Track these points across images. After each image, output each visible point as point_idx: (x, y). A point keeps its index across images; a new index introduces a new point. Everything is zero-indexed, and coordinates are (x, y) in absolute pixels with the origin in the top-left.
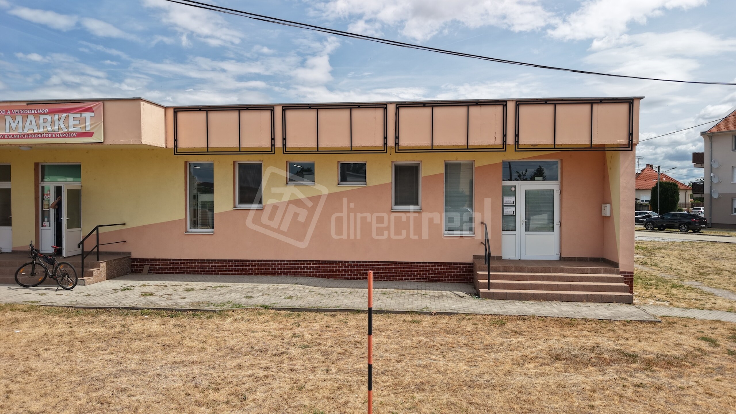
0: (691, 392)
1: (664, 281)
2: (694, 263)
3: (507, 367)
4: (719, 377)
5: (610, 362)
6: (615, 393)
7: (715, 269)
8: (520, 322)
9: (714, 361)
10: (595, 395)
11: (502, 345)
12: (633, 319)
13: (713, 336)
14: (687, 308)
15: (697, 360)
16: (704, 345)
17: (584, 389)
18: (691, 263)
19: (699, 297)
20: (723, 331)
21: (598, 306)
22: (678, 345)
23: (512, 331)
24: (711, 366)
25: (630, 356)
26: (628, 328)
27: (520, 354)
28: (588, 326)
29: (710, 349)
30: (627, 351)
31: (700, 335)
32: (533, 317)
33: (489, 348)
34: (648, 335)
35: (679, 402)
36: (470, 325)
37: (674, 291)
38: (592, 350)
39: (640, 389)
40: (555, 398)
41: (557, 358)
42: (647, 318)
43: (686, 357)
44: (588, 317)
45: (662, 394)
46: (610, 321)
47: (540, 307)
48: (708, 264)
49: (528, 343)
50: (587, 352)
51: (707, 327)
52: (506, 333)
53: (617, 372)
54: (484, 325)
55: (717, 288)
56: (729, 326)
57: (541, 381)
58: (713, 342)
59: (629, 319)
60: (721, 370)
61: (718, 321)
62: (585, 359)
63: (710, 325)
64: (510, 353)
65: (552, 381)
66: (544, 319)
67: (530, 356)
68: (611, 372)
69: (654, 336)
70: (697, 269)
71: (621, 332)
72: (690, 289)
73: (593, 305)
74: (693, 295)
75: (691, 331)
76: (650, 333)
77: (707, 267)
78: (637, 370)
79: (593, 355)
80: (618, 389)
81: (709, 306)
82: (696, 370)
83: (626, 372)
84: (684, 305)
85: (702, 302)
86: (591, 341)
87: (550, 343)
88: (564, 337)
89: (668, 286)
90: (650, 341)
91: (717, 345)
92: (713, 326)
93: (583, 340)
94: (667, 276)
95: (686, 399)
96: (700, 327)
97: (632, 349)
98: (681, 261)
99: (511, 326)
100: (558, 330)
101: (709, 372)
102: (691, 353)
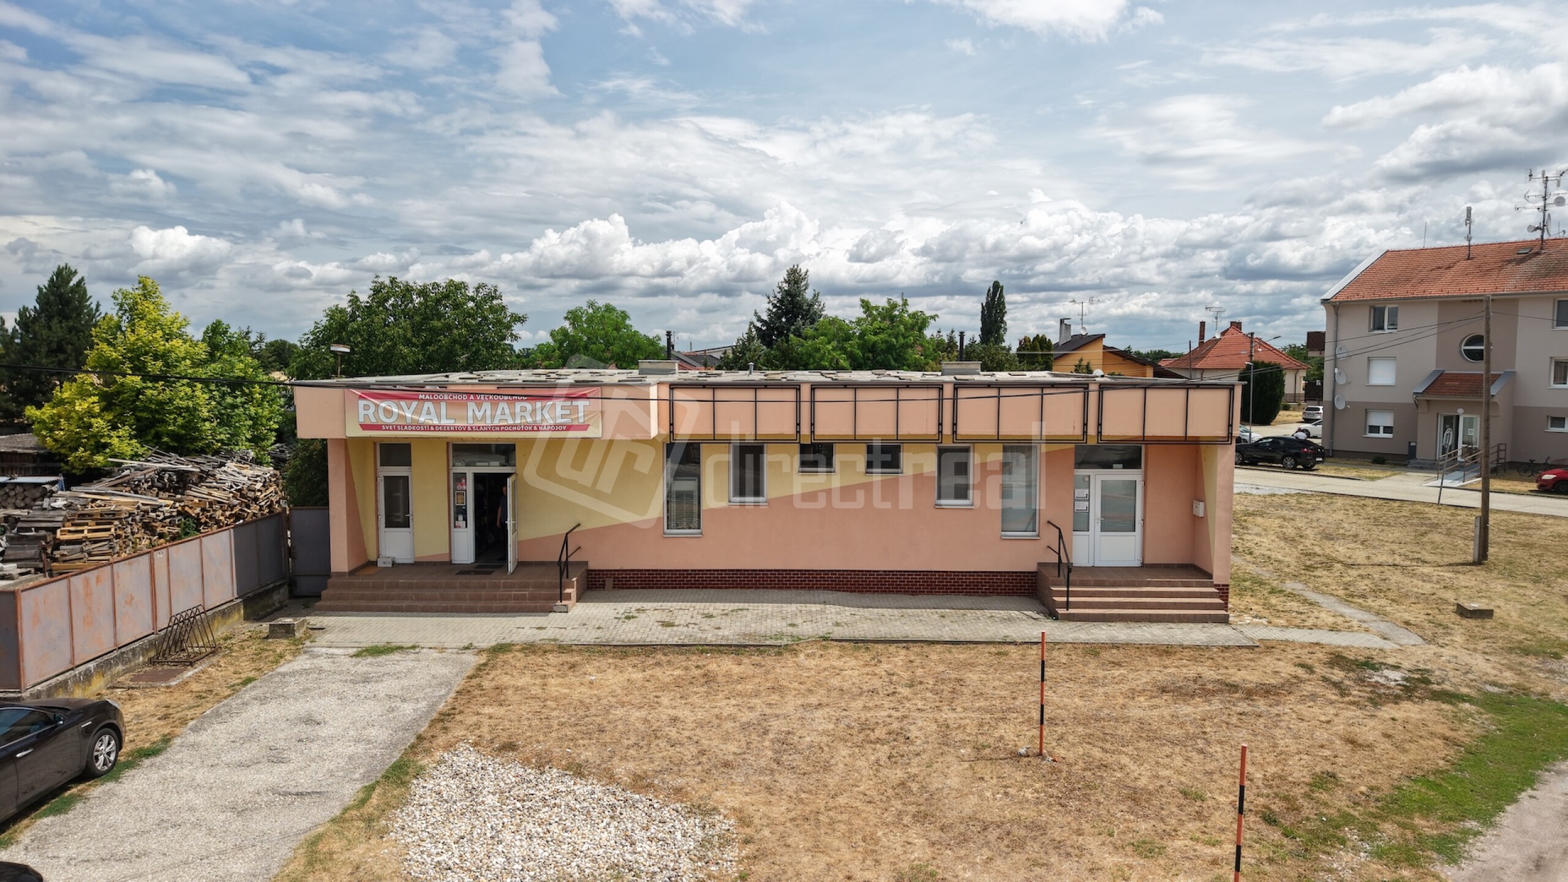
0: (1286, 718)
1: (1261, 583)
2: (1300, 547)
3: (1121, 701)
4: (1312, 704)
5: (1214, 693)
6: (1222, 721)
7: (1325, 560)
8: (1114, 651)
9: (1309, 688)
10: (1206, 723)
11: (1105, 677)
12: (1231, 643)
13: (1310, 662)
14: (1287, 627)
15: (1294, 688)
16: (1300, 672)
17: (1195, 719)
18: (1296, 547)
19: (1301, 610)
20: (1320, 655)
21: (1191, 629)
22: (1276, 672)
23: (1110, 662)
24: (1305, 693)
25: (1232, 686)
26: (1227, 654)
27: (1127, 687)
28: (1186, 653)
29: (1306, 676)
30: (1228, 681)
31: (1297, 661)
32: (1127, 644)
33: (1093, 681)
34: (1246, 663)
35: (1276, 726)
36: (1062, 655)
37: (1273, 600)
38: (1195, 681)
39: (1243, 717)
40: (1171, 727)
41: (1164, 690)
42: (1245, 642)
43: (1283, 685)
44: (1185, 643)
45: (1262, 720)
46: (1207, 647)
47: (1129, 631)
48: (1317, 549)
49: (1130, 676)
50: (1191, 683)
51: (1306, 651)
52: (1103, 664)
53: (1222, 702)
54: (1077, 654)
55: (1323, 593)
56: (1327, 650)
57: (1156, 712)
58: (1309, 669)
59: (1227, 644)
60: (1313, 697)
61: (1317, 644)
62: (1190, 690)
63: (1309, 649)
64: (1117, 687)
65: (1166, 712)
66: (1138, 647)
67: (1139, 689)
68: (1216, 704)
69: (1252, 664)
70: (1303, 558)
71: (1220, 660)
72: (1292, 596)
73: (1186, 627)
74: (1294, 605)
75: (1290, 656)
76: (1249, 660)
77: (1315, 554)
78: (1239, 699)
79: (1197, 686)
80: (1224, 718)
81: (1310, 622)
82: (1292, 697)
83: (1229, 702)
84: (1282, 622)
85: (1303, 617)
86: (1192, 671)
87: (1154, 674)
88: (1165, 667)
89: (1265, 592)
90: (1249, 669)
91: (1313, 672)
92: (1311, 650)
93: (1185, 670)
94: (1265, 573)
95: (1282, 724)
96: (1298, 652)
97: (1233, 679)
98: (1282, 544)
99: (1106, 655)
100: (1157, 659)
101: (1303, 700)
102: (1288, 681)
